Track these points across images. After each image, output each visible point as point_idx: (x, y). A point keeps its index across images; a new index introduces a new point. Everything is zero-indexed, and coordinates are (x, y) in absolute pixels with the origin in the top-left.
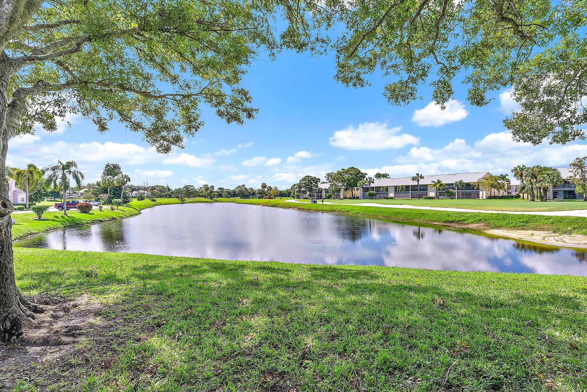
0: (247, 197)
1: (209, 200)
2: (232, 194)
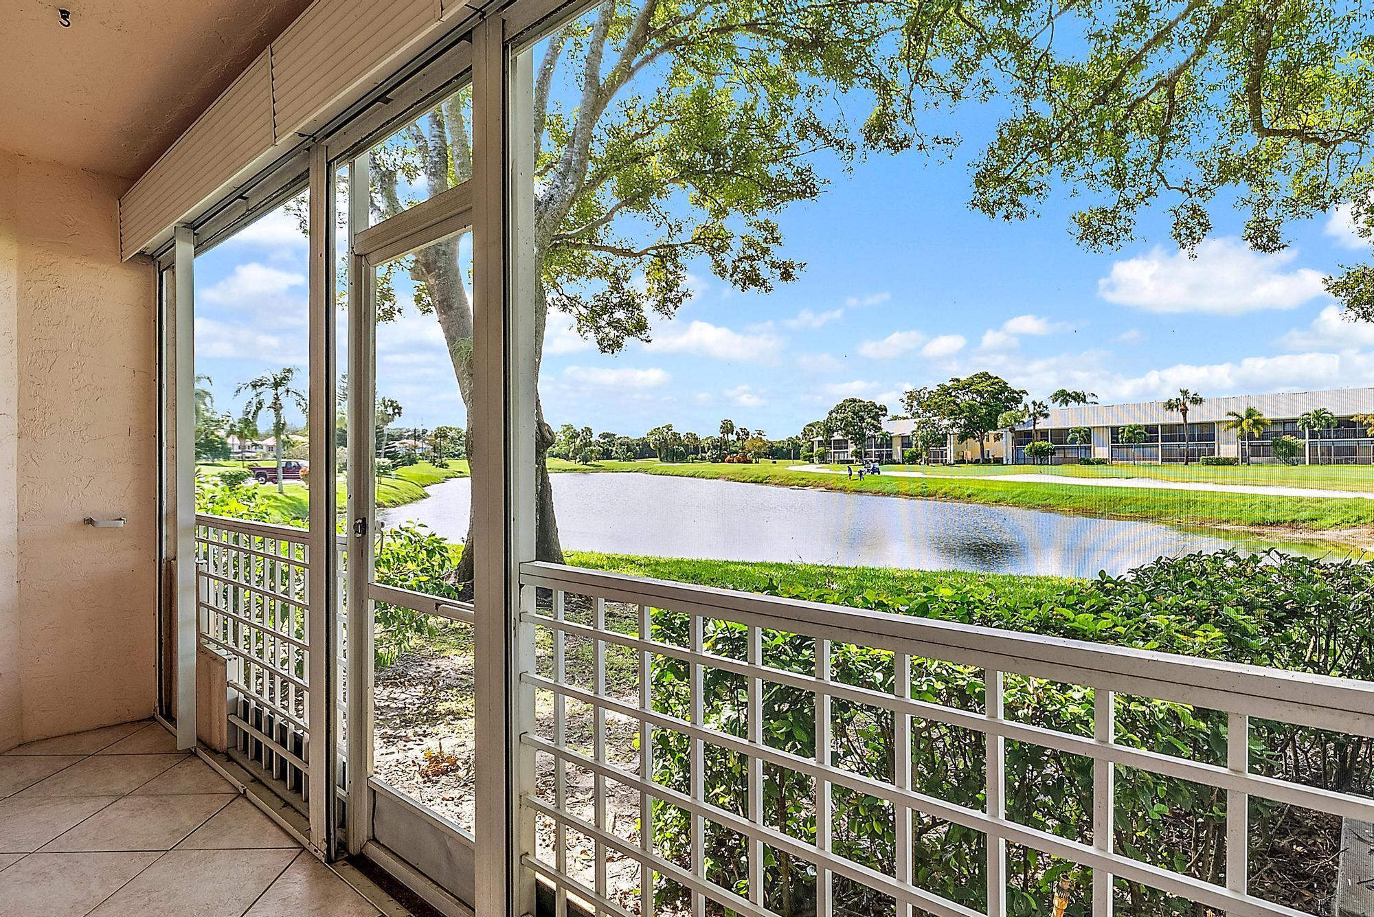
0: (680, 457)
1: (580, 466)
2: (639, 451)
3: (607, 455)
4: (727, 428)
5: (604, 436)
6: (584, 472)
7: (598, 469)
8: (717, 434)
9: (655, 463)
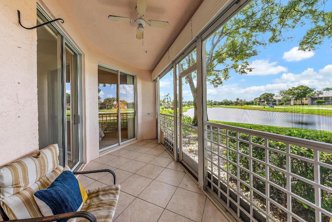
0: (229, 105)
1: (210, 106)
2: (221, 104)
3: (215, 104)
4: (238, 99)
5: (214, 101)
6: (211, 107)
7: (214, 107)
8: (236, 101)
9: (224, 106)
